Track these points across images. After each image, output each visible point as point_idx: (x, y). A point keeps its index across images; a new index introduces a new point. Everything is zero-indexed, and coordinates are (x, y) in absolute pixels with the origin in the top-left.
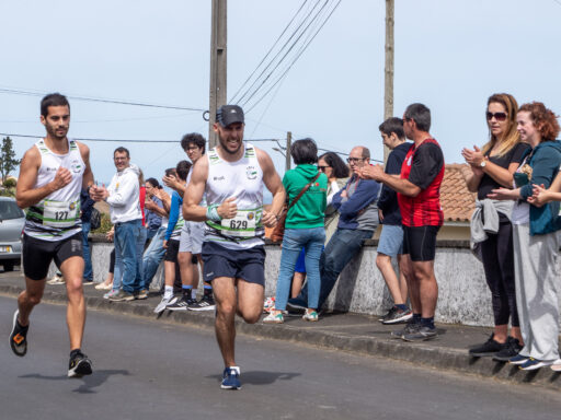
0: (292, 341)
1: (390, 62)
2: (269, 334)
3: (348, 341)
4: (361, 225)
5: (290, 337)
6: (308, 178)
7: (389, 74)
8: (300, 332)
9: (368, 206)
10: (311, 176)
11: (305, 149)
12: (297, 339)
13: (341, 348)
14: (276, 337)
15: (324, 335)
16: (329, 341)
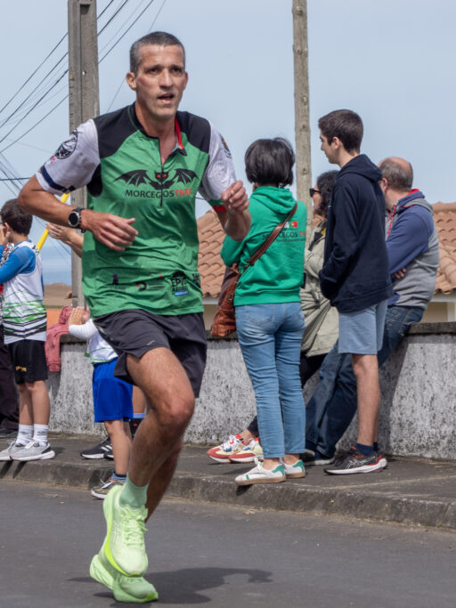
0: (317, 513)
1: (301, 35)
2: (262, 501)
3: (443, 509)
4: (403, 299)
5: (310, 507)
6: (278, 214)
7: (301, 55)
8: (333, 496)
9: (412, 262)
10: (284, 210)
11: (268, 158)
12: (328, 509)
13: (429, 523)
14: (280, 506)
15: (385, 500)
16: (398, 511)
